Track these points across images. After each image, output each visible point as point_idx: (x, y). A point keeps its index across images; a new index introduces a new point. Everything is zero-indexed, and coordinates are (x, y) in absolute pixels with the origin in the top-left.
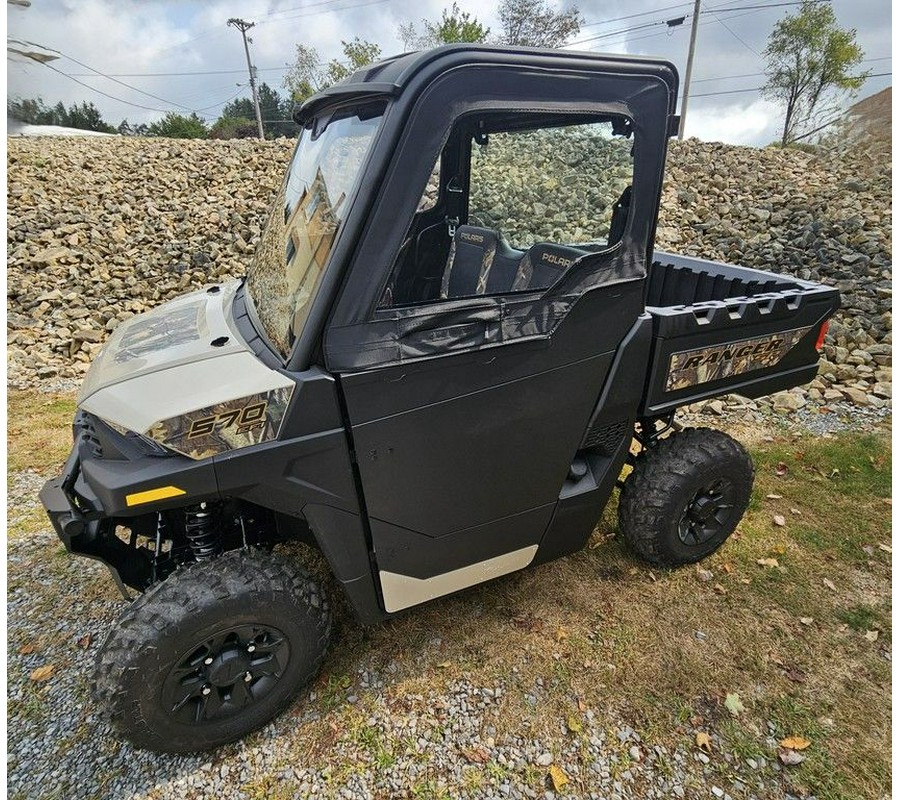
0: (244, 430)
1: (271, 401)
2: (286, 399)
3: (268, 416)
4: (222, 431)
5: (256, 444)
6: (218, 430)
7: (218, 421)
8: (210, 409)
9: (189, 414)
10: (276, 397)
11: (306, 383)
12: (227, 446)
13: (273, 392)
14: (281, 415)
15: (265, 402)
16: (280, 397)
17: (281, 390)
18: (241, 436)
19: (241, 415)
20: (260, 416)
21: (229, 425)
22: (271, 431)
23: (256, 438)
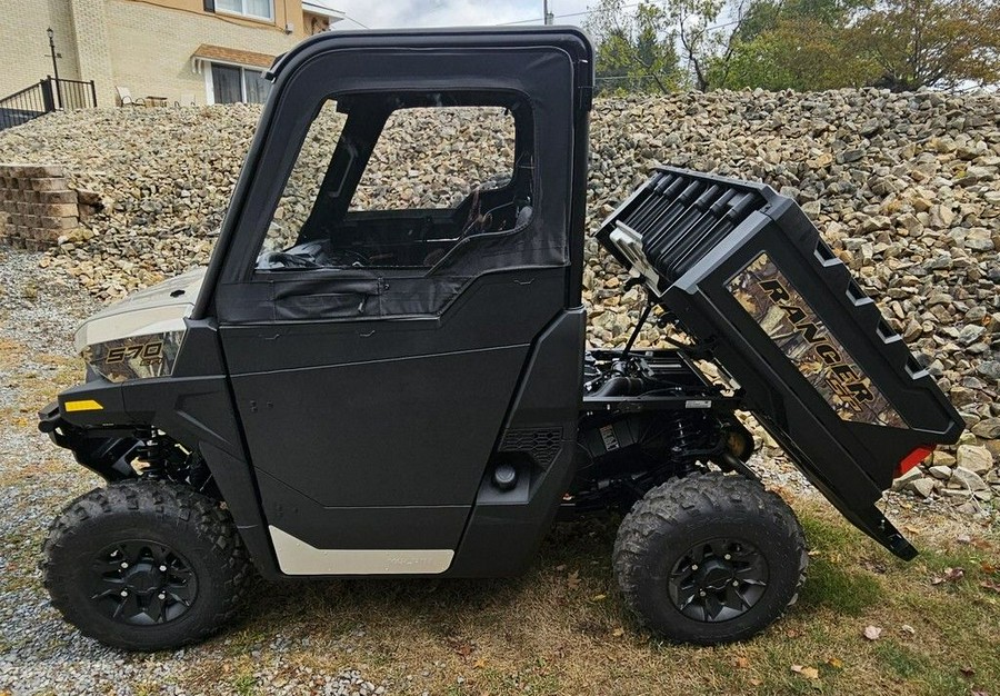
0: (146, 363)
1: (167, 342)
2: (178, 342)
3: (164, 353)
4: (131, 361)
5: (156, 377)
6: (127, 359)
7: (127, 352)
8: (121, 341)
9: (108, 342)
10: (171, 339)
11: (193, 329)
12: (133, 375)
13: (168, 334)
14: (175, 354)
15: (162, 341)
16: (174, 338)
17: (174, 333)
18: (144, 368)
19: (144, 349)
20: (158, 353)
21: (135, 357)
22: (166, 367)
23: (156, 371)
